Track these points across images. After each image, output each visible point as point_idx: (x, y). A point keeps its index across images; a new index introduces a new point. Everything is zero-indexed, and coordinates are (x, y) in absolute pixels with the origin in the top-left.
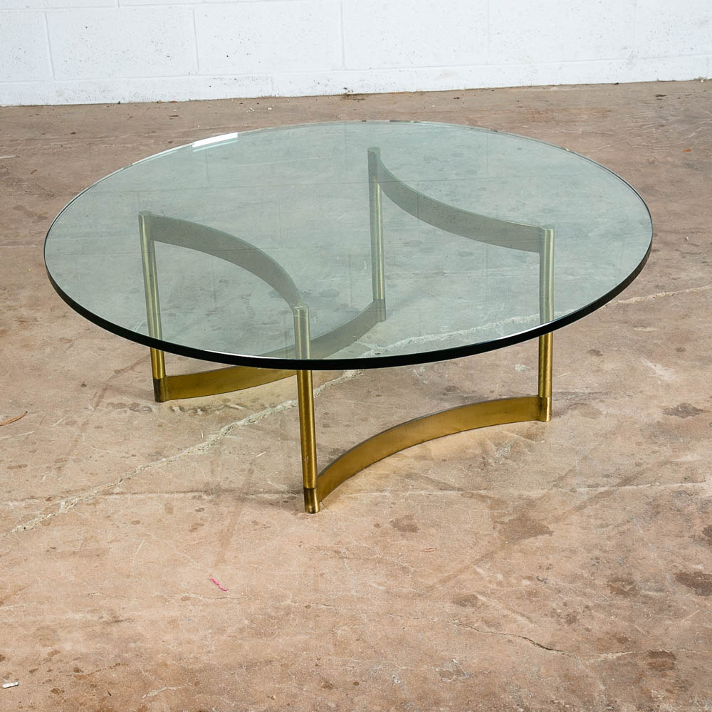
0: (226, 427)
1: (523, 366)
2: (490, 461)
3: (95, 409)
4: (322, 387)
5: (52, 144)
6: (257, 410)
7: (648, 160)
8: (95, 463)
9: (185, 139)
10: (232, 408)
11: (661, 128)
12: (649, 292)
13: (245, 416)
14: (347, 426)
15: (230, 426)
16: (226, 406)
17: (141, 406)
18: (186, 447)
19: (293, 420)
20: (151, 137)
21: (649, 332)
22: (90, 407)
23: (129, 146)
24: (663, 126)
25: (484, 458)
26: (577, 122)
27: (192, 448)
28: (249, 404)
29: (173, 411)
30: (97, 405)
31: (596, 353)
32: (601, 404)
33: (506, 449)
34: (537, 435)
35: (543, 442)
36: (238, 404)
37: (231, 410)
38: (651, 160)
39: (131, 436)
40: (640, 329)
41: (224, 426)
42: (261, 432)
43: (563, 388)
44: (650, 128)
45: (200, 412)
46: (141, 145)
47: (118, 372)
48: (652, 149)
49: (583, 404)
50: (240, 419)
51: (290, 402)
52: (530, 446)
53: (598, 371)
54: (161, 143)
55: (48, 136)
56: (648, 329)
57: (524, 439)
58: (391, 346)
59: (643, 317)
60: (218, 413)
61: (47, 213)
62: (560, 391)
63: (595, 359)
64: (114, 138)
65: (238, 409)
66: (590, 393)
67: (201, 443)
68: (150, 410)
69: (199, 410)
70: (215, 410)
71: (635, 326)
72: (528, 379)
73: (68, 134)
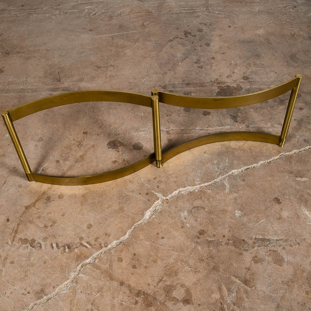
0: (80, 265)
1: (240, 212)
2: (225, 306)
3: (12, 244)
4: (133, 228)
5: (12, 13)
6: (97, 250)
7: (291, 33)
8: (7, 299)
9: (73, 11)
10: (84, 246)
11: (295, 9)
12: (301, 146)
13: (91, 255)
14: (146, 267)
15: (82, 263)
16: (81, 244)
17: (36, 242)
18: (57, 285)
19: (117, 260)
20: (57, 9)
21: (304, 182)
22: (10, 242)
23: (47, 15)
24: (295, 7)
25: (221, 304)
26: (255, 2)
27: (61, 286)
28: (93, 243)
29: (53, 247)
30: (13, 240)
31: (277, 201)
32: (284, 251)
33: (234, 295)
34: (250, 281)
35: (254, 288)
36: (88, 243)
37: (84, 248)
38: (292, 33)
39: (29, 272)
40: (299, 179)
41: (79, 264)
42: (99, 271)
43: (262, 235)
44: (290, 8)
45: (67, 250)
46: (53, 15)
47: (27, 208)
48: (292, 24)
49: (274, 251)
50: (88, 258)
51: (115, 242)
52: (246, 292)
53: (280, 218)
54: (62, 14)
55: (11, 8)
56: (304, 179)
57: (243, 285)
58: (170, 196)
59: (300, 168)
60: (76, 250)
61: (4, 67)
62: (260, 237)
63: (277, 207)
64: (40, 9)
65: (87, 247)
66: (277, 240)
67: (66, 281)
68: (41, 247)
69: (66, 247)
70: (75, 248)
71: (296, 177)
72: (242, 225)
73: (20, 7)
